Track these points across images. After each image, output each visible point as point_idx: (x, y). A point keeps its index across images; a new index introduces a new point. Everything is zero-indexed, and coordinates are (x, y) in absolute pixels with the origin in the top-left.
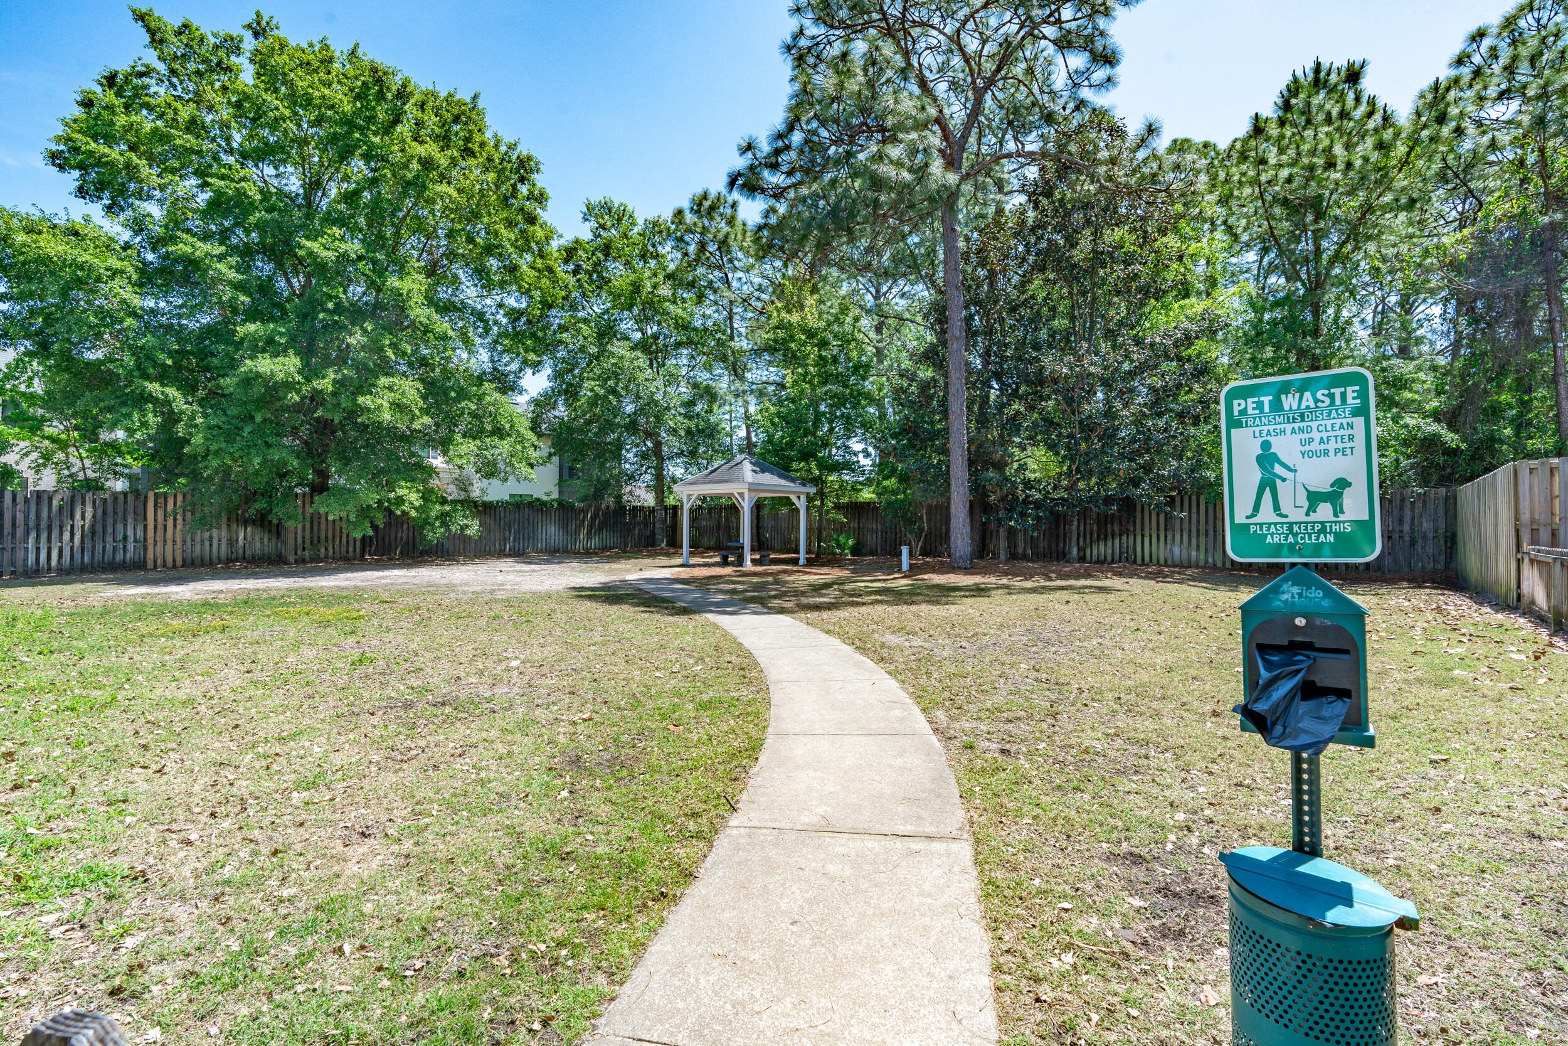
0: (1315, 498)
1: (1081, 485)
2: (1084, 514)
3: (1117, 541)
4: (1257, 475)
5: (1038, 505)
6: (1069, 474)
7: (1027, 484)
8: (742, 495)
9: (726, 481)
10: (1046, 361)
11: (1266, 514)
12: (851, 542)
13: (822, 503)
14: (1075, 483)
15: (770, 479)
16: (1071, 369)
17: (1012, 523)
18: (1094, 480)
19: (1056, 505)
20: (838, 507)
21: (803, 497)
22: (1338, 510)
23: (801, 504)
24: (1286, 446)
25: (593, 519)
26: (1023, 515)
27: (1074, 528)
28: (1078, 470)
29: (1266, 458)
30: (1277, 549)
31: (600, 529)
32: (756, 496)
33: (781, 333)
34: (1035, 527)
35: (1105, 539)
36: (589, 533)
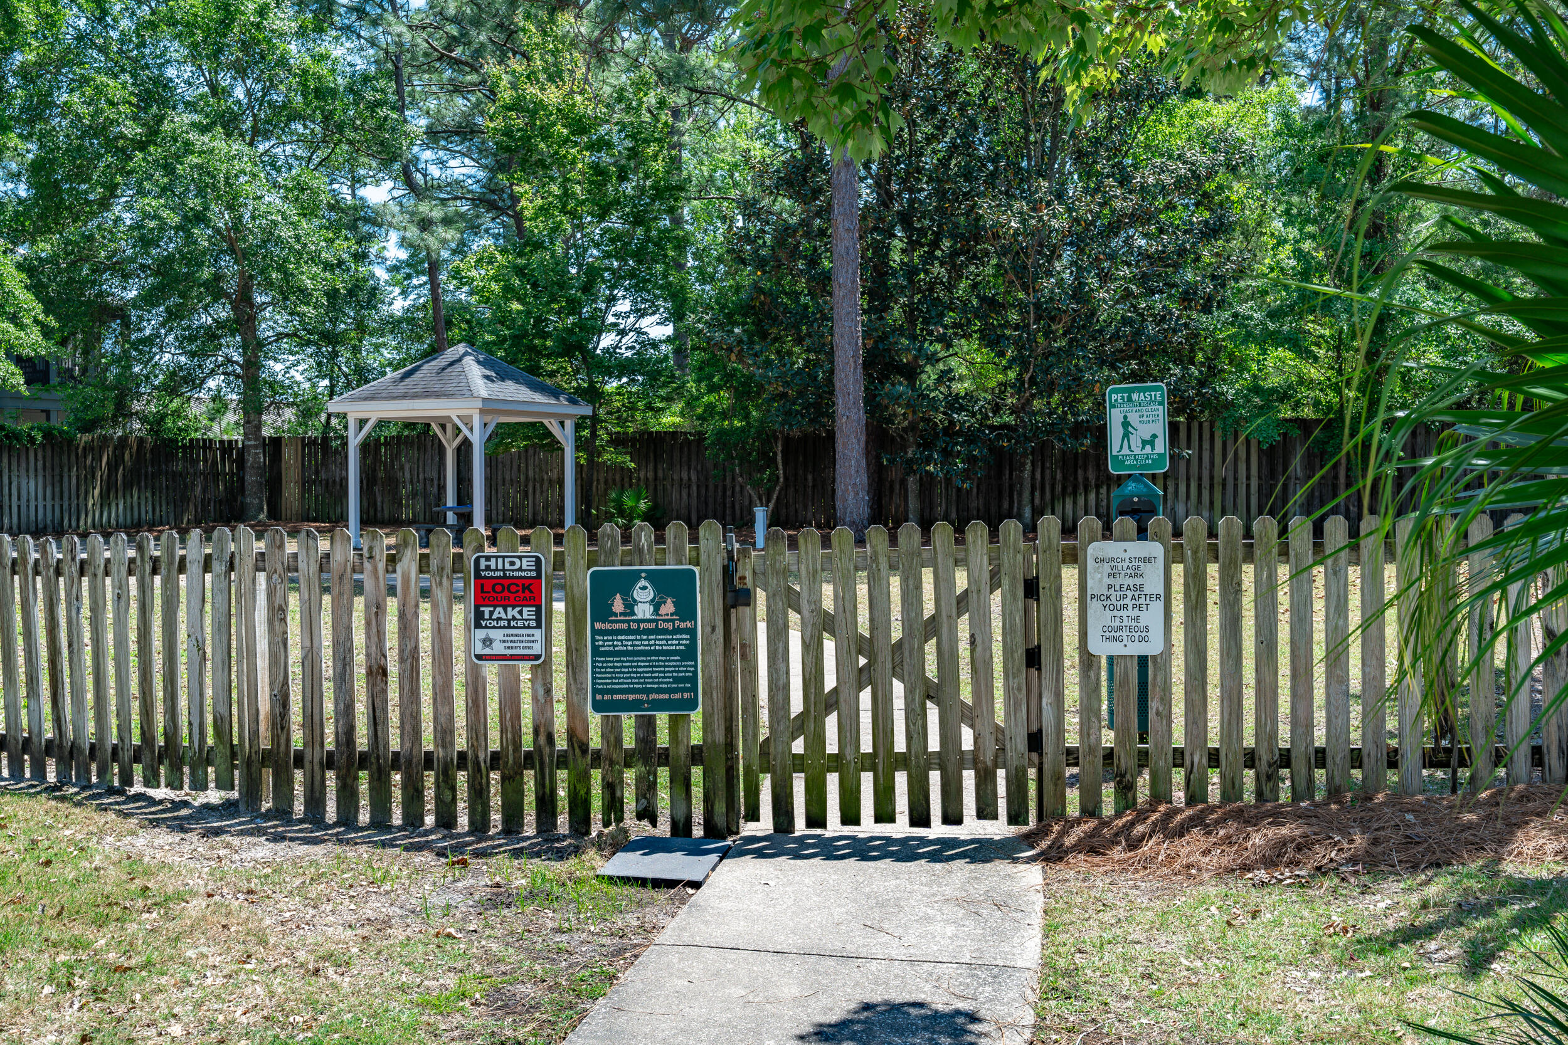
0: (1144, 443)
1: (1037, 404)
2: (1042, 452)
3: (1092, 497)
4: (1122, 431)
5: (971, 437)
6: (1019, 386)
7: (955, 403)
8: (467, 421)
9: (437, 395)
10: (984, 206)
11: (1125, 451)
12: (643, 505)
13: (594, 434)
14: (1028, 402)
15: (514, 392)
16: (1023, 221)
17: (931, 468)
18: (1056, 398)
19: (999, 437)
20: (618, 441)
21: (569, 424)
22: (1153, 449)
23: (565, 436)
24: (1133, 418)
25: (113, 467)
26: (947, 454)
27: (1027, 474)
28: (1033, 381)
29: (1126, 424)
30: (1130, 467)
31: (128, 486)
32: (494, 421)
33: (519, 121)
34: (966, 474)
35: (1075, 494)
36: (105, 497)
